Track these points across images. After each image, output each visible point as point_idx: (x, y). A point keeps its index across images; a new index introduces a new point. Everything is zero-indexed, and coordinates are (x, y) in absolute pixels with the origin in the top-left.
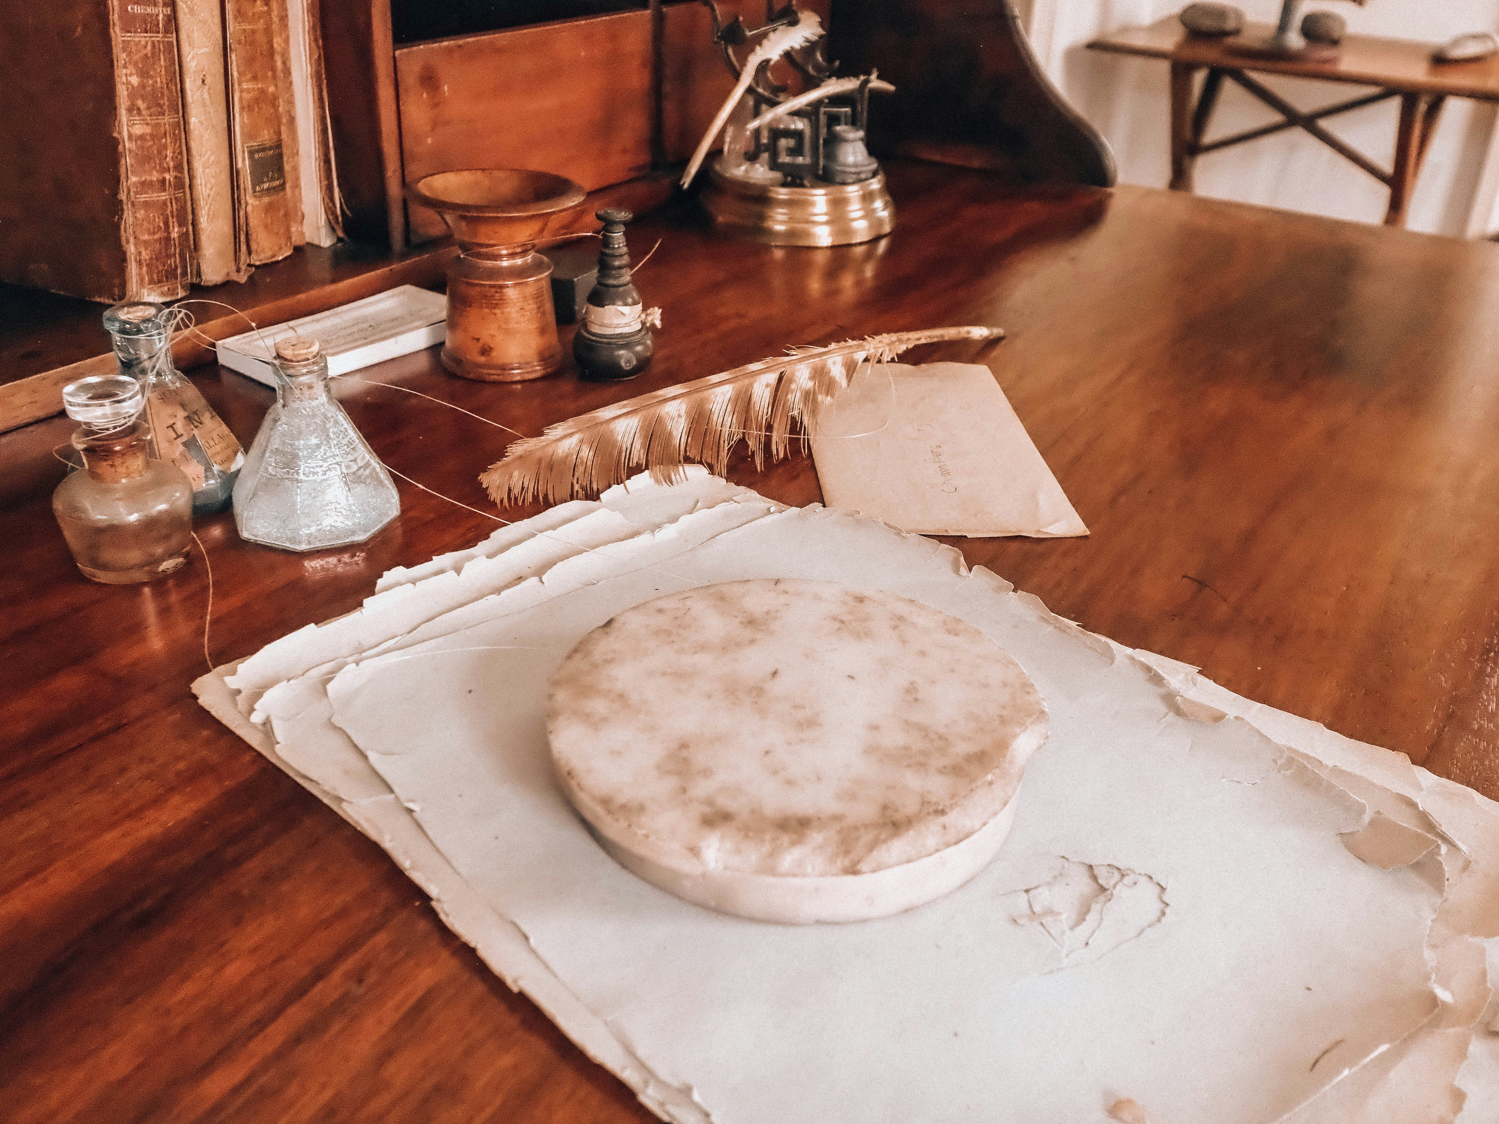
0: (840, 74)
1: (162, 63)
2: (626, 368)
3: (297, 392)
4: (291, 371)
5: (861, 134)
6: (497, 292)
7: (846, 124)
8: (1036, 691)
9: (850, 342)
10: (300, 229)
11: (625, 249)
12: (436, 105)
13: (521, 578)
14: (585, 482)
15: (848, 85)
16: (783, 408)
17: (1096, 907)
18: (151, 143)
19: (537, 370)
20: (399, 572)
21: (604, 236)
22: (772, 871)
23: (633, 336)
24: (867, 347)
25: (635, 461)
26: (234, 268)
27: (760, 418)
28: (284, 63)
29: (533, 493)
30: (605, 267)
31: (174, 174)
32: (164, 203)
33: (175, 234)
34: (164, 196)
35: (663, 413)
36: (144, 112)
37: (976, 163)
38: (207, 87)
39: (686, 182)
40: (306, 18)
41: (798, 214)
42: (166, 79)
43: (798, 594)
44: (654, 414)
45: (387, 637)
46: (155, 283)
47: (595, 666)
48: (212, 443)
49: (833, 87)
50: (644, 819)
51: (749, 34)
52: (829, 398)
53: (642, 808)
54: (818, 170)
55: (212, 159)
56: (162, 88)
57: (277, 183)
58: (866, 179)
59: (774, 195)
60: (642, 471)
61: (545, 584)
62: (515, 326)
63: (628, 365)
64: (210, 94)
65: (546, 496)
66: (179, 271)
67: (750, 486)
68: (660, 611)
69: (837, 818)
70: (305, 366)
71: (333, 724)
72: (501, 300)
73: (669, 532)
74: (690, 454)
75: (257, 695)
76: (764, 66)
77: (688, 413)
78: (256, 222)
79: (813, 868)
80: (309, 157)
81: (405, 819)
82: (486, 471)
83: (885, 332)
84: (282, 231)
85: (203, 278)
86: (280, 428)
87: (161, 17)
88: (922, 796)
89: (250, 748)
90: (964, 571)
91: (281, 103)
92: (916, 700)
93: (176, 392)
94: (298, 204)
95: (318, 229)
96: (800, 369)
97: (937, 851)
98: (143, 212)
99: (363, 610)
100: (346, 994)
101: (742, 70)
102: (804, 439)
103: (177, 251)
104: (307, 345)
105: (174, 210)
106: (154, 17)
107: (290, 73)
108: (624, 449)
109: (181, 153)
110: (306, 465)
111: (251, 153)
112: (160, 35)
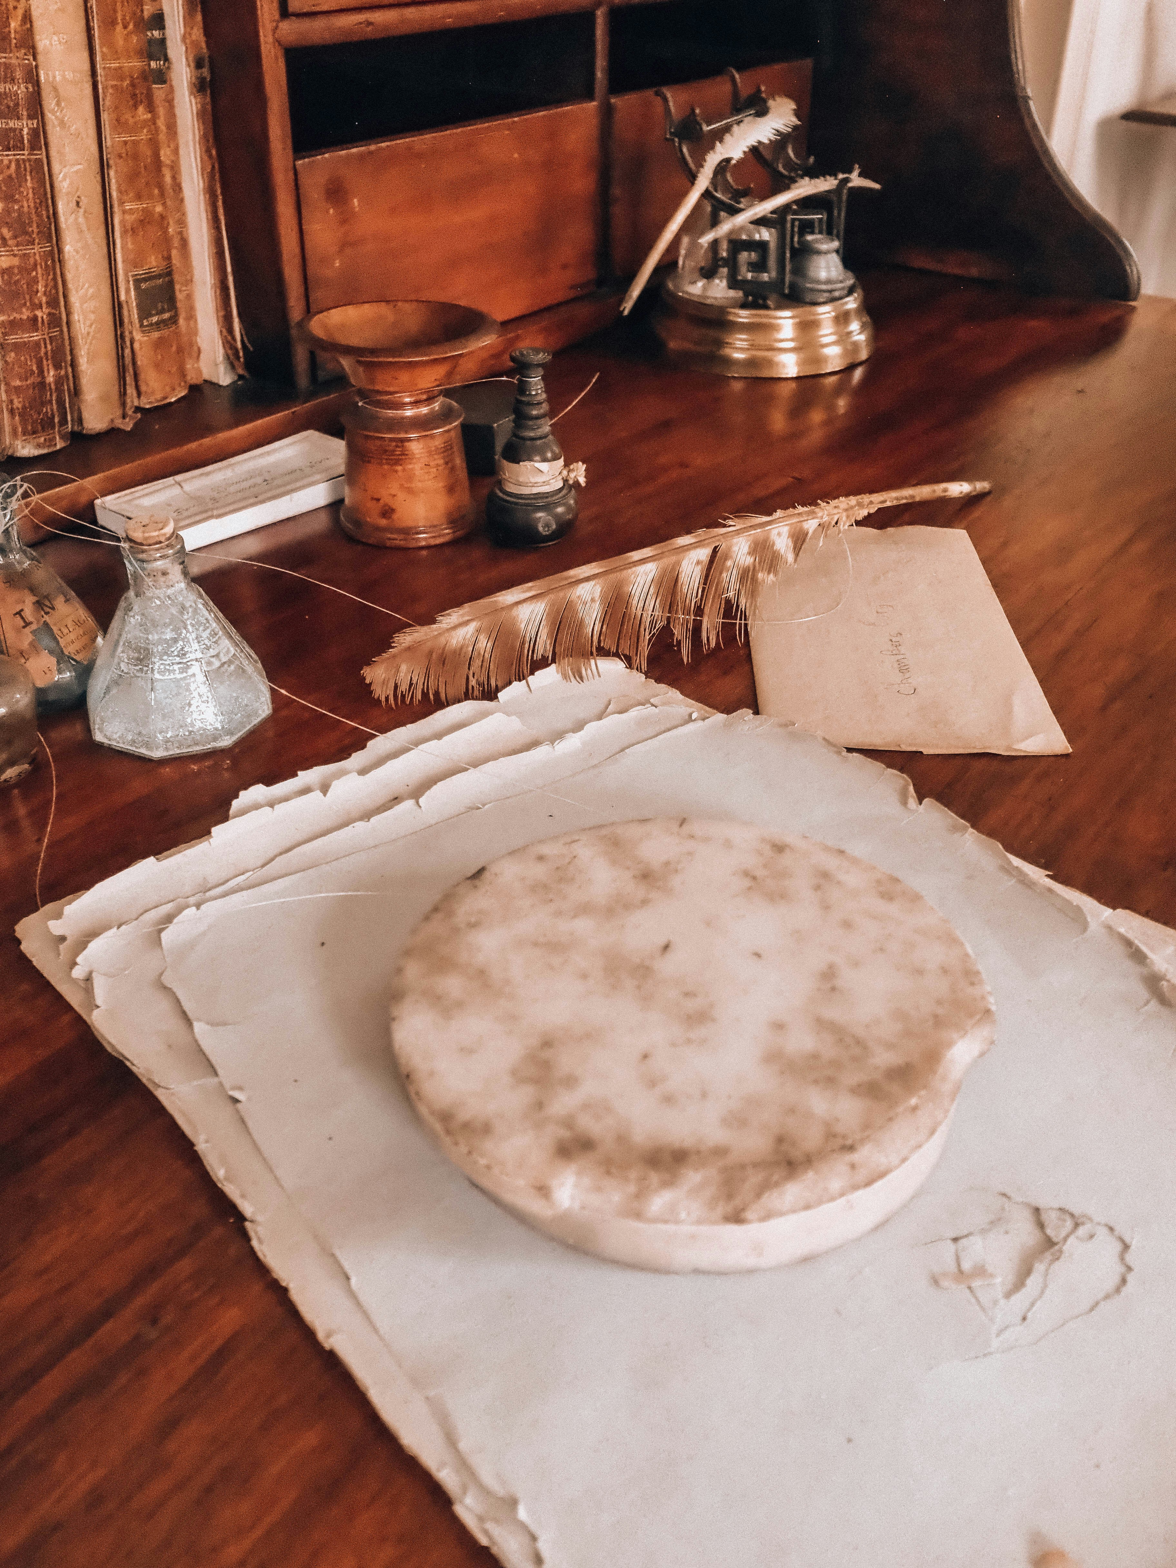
0: (813, 173)
1: (29, 184)
2: (544, 533)
3: (149, 581)
4: (143, 556)
5: (836, 244)
6: (397, 446)
7: (820, 232)
8: (981, 982)
9: (800, 509)
10: (196, 365)
11: (544, 396)
12: (344, 222)
13: (396, 798)
14: (483, 678)
15: (825, 185)
16: (716, 589)
17: (1039, 1267)
18: (18, 277)
19: (447, 535)
20: (257, 792)
21: (520, 381)
22: (638, 1215)
23: (552, 496)
24: (820, 514)
25: (541, 652)
26: (119, 412)
27: (688, 601)
28: (174, 178)
29: (423, 689)
30: (521, 417)
31: (47, 311)
32: (37, 344)
33: (50, 378)
34: (36, 337)
35: (574, 597)
36: (10, 242)
37: (974, 272)
38: (82, 211)
39: (627, 307)
40: (196, 126)
41: (760, 339)
42: (35, 203)
43: (707, 840)
44: (564, 598)
45: (238, 873)
46: (29, 434)
47: (456, 930)
48: (65, 631)
49: (805, 188)
50: (488, 1145)
51: (706, 128)
52: (771, 576)
53: (486, 1129)
54: (783, 289)
55: (91, 291)
56: (29, 213)
57: (166, 316)
58: (841, 298)
59: (731, 318)
60: (548, 665)
61: (423, 808)
62: (420, 485)
63: (546, 529)
64: (86, 218)
65: (437, 694)
66: (56, 420)
67: (673, 683)
68: (541, 858)
69: (720, 1152)
70: (157, 550)
71: (162, 984)
72: (404, 454)
73: (573, 742)
74: (607, 644)
75: (82, 944)
76: (724, 166)
77: (603, 597)
78: (145, 362)
79: (689, 1214)
80: (205, 283)
81: (228, 1109)
82: (370, 664)
83: (842, 496)
84: (174, 369)
85: (85, 425)
86: (132, 620)
87: (25, 131)
88: (827, 1125)
89: (69, 1008)
90: (912, 802)
91: (171, 222)
92: (833, 989)
93: (24, 574)
94: (194, 339)
95: (216, 365)
96: (737, 543)
97: (842, 1195)
98: (13, 354)
99: (211, 840)
100: (137, 1337)
101: (698, 171)
102: (740, 624)
103: (54, 398)
104: (160, 525)
105: (49, 352)
106: (17, 132)
107: (180, 189)
108: (528, 639)
109: (56, 286)
110: (161, 662)
111: (137, 282)
112: (26, 152)
